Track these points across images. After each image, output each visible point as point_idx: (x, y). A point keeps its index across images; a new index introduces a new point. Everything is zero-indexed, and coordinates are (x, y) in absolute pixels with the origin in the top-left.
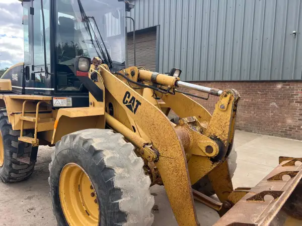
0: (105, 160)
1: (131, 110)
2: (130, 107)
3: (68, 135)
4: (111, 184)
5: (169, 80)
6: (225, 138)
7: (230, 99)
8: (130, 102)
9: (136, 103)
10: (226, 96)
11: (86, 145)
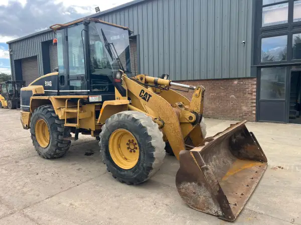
0: (142, 123)
1: (145, 100)
2: (144, 99)
3: (116, 115)
4: (146, 133)
5: (165, 81)
6: (198, 111)
7: (200, 91)
8: (145, 95)
9: (148, 96)
10: (198, 89)
11: (129, 118)
